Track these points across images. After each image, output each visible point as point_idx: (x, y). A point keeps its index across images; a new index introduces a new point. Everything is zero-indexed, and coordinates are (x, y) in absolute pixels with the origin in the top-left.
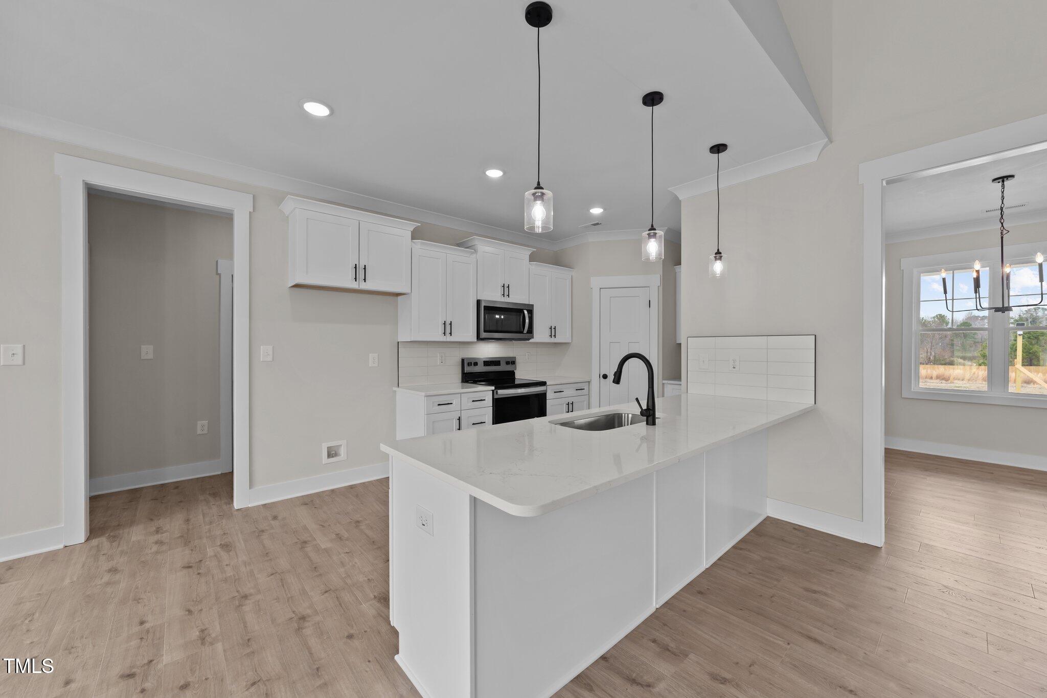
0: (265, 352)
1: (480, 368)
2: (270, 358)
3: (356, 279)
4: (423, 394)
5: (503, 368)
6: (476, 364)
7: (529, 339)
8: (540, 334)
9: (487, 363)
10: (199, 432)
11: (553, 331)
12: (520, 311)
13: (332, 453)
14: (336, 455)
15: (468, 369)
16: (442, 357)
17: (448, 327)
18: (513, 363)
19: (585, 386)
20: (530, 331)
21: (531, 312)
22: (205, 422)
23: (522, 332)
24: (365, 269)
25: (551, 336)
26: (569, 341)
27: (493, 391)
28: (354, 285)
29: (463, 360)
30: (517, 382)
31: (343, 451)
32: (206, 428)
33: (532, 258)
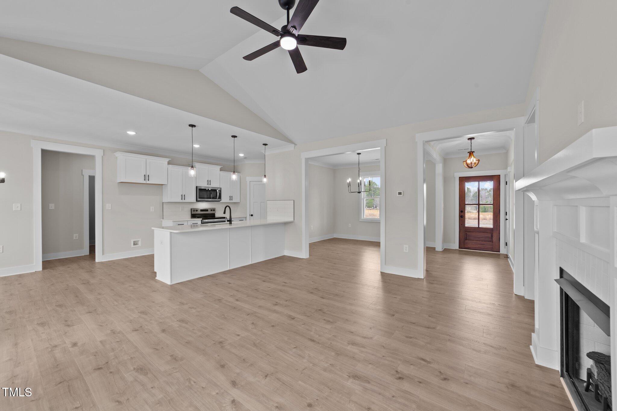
0: (108, 206)
1: (199, 212)
2: (110, 208)
3: (145, 180)
4: (172, 221)
5: (209, 212)
6: (197, 211)
7: (220, 201)
8: (225, 198)
9: (202, 210)
10: (74, 238)
11: (231, 198)
12: (215, 190)
13: (135, 244)
14: (137, 244)
15: (193, 213)
16: (182, 208)
17: (183, 197)
18: (214, 210)
19: (244, 219)
20: (220, 197)
21: (220, 191)
22: (77, 235)
23: (216, 198)
24: (148, 176)
25: (230, 200)
26: (239, 202)
27: (201, 220)
28: (144, 182)
29: (191, 209)
30: (216, 217)
31: (140, 243)
32: (78, 237)
33: (221, 170)
